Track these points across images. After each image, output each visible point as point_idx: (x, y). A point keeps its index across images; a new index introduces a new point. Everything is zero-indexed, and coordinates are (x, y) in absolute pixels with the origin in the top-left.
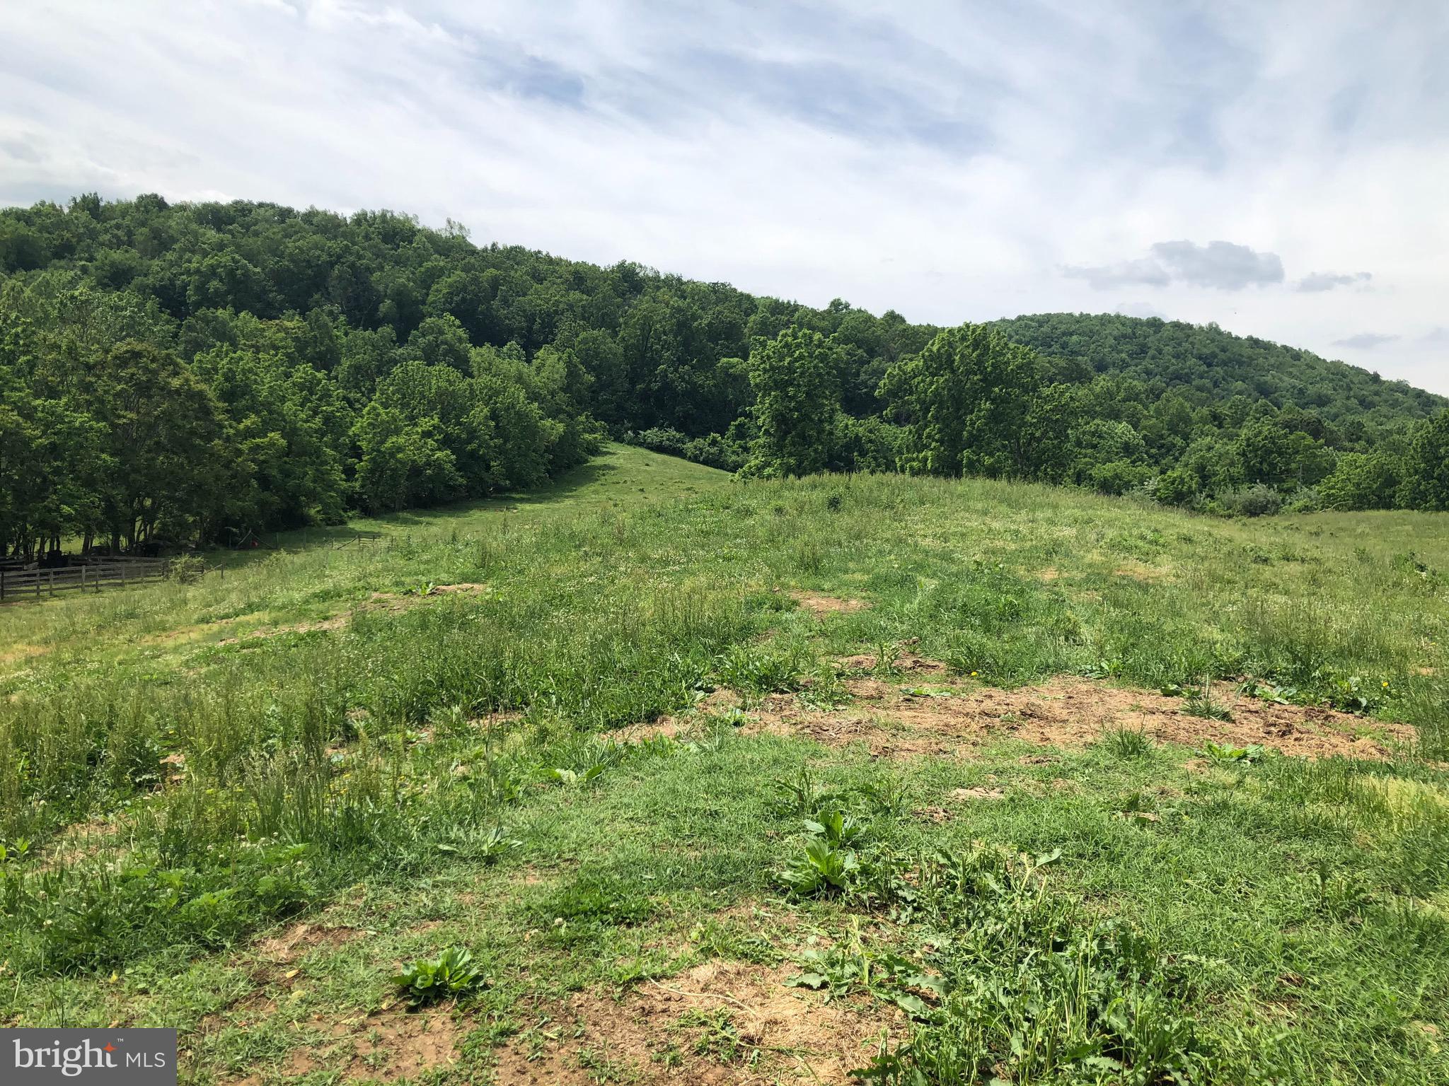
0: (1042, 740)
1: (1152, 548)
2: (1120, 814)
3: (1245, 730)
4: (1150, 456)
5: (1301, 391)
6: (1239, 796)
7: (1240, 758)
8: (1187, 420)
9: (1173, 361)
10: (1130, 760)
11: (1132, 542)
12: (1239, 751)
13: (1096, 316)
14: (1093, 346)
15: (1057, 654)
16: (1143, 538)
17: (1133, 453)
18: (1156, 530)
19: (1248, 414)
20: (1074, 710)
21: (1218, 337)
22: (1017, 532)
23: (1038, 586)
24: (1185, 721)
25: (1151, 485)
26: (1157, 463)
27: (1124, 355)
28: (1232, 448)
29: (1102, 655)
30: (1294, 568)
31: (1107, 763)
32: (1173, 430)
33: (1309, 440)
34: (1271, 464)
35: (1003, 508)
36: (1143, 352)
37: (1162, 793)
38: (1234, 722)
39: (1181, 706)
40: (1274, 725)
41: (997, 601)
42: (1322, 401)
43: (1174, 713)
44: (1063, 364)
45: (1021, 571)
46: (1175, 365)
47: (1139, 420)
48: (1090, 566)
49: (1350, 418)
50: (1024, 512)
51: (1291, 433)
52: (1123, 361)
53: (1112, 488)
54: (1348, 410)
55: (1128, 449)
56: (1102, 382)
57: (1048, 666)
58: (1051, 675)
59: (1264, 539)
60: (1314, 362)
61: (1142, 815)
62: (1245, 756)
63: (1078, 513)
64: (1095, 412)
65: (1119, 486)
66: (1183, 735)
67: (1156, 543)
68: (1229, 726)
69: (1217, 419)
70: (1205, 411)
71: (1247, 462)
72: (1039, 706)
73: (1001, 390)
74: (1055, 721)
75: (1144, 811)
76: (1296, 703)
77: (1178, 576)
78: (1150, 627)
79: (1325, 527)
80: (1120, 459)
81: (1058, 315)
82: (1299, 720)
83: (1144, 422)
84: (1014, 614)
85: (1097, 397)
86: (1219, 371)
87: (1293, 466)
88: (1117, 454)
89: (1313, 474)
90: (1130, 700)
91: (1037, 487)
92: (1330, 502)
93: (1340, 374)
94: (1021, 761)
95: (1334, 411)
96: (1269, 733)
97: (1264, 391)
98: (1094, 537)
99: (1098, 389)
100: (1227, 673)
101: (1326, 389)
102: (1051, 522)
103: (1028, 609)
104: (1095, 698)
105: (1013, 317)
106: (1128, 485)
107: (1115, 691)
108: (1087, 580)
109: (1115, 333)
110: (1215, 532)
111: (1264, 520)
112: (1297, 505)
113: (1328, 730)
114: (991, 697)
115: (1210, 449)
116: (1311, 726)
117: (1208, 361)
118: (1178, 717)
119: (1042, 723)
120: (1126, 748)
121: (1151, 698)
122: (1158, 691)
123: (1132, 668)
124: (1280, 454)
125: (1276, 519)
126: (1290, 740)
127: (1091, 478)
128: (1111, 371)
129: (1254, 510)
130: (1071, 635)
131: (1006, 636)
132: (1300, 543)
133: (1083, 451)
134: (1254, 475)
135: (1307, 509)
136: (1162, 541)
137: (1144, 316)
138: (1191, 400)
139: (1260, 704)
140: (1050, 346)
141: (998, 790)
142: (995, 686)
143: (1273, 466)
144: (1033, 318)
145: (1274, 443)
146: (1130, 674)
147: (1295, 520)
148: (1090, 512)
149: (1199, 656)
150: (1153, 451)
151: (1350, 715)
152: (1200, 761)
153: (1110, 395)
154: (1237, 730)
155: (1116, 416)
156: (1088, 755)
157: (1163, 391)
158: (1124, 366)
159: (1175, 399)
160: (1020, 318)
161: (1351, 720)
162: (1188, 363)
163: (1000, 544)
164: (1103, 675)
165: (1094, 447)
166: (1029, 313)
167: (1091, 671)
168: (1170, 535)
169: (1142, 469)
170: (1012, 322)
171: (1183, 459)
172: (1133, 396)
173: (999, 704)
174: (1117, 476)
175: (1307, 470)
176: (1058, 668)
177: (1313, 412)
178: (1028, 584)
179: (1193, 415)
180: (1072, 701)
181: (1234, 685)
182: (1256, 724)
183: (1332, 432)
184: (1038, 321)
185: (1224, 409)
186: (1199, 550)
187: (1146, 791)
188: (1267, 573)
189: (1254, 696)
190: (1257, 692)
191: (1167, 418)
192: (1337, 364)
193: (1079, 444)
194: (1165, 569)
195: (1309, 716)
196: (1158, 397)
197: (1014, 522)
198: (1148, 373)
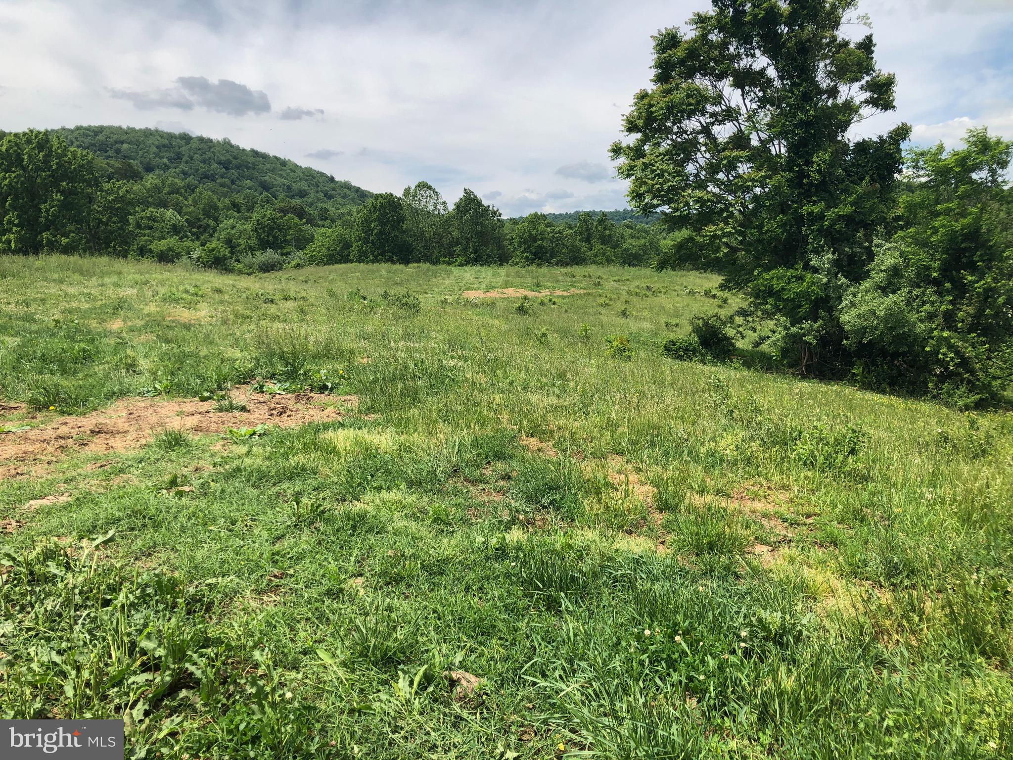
0: (107, 449)
1: (194, 299)
2: (164, 491)
3: (256, 415)
4: (193, 234)
5: (289, 188)
6: (248, 461)
7: (251, 435)
8: (216, 208)
9: (202, 165)
10: (173, 451)
11: (179, 295)
12: (251, 430)
13: (140, 130)
14: (140, 153)
15: (120, 383)
16: (187, 292)
17: (180, 232)
18: (196, 286)
19: (256, 203)
20: (134, 422)
21: (231, 149)
22: (90, 294)
23: (106, 334)
24: (215, 416)
25: (195, 255)
26: (198, 238)
27: (165, 160)
28: (248, 227)
29: (155, 379)
30: (290, 304)
31: (156, 456)
32: (207, 215)
33: (297, 220)
34: (274, 237)
35: (77, 277)
36: (179, 158)
37: (196, 470)
38: (249, 411)
39: (213, 407)
40: (275, 409)
41: (73, 349)
42: (302, 194)
43: (208, 412)
44: (117, 165)
45: (94, 324)
46: (203, 168)
47: (182, 208)
48: (149, 315)
49: (320, 205)
50: (94, 279)
51: (285, 215)
52: (165, 164)
53: (166, 258)
54: (319, 200)
55: (175, 230)
56: (151, 180)
57: (114, 393)
58: (117, 400)
59: (271, 287)
60: (295, 168)
61: (180, 489)
62: (254, 433)
63: (138, 277)
64: (149, 202)
65: (172, 256)
66: (213, 426)
67: (197, 295)
68: (246, 414)
69: (235, 206)
70: (227, 201)
71: (259, 235)
72: (106, 424)
73: (68, 184)
74: (118, 432)
75: (182, 486)
76: (290, 392)
77: (212, 317)
78: (190, 355)
79: (310, 277)
80: (171, 236)
81: (110, 128)
82: (291, 403)
83: (185, 210)
84: (87, 357)
85: (148, 191)
86: (234, 173)
87: (288, 237)
88: (168, 233)
89: (302, 242)
90: (177, 408)
91: (105, 260)
92: (314, 261)
93: (311, 175)
94: (89, 468)
95: (310, 200)
96: (271, 415)
97: (265, 187)
98: (150, 293)
99: (148, 185)
100: (244, 379)
101: (304, 186)
102: (116, 285)
103: (98, 352)
104: (150, 411)
105: (72, 127)
106: (178, 256)
107: (165, 404)
108: (145, 326)
109: (157, 143)
110: (237, 284)
111: (273, 275)
112: (293, 263)
113: (309, 406)
114: (66, 423)
115: (233, 227)
116: (299, 406)
117: (226, 165)
118: (211, 415)
119: (107, 436)
120: (170, 443)
121: (192, 404)
122: (197, 399)
123: (179, 385)
124: (280, 230)
125: (280, 273)
126: (284, 416)
127: (151, 251)
128: (157, 172)
129: (267, 268)
130: (132, 367)
131: (80, 375)
132: (293, 288)
133: (142, 232)
134: (264, 245)
135: (298, 266)
136: (200, 293)
137: (176, 131)
138: (217, 193)
139: (267, 397)
140: (106, 151)
141: (67, 494)
142: (70, 414)
143: (276, 238)
144: (89, 129)
145: (275, 223)
146: (176, 390)
147: (293, 273)
148: (147, 276)
149: (225, 370)
150: (194, 230)
151: (322, 395)
152: (225, 442)
153: (157, 189)
154: (251, 417)
155: (165, 206)
156: (142, 454)
157: (196, 187)
158: (166, 168)
159: (205, 192)
160: (78, 128)
161: (323, 398)
162: (212, 167)
163: (74, 305)
164: (157, 393)
165: (151, 228)
166: (85, 124)
167: (148, 392)
168: (206, 289)
169: (187, 243)
170: (72, 131)
171: (216, 235)
172: (175, 191)
173: (72, 428)
174: (170, 249)
175: (297, 240)
176: (123, 393)
177: (297, 201)
178: (99, 334)
179: (220, 205)
180: (132, 416)
181: (248, 388)
182: (263, 410)
183: (310, 214)
184: (94, 131)
185: (240, 200)
186: (227, 297)
187: (185, 471)
188: (273, 309)
189: (263, 392)
190: (264, 389)
191: (202, 206)
192: (309, 170)
193: (138, 226)
194: (203, 313)
195: (298, 399)
196: (193, 191)
197: (87, 287)
198: (185, 173)
